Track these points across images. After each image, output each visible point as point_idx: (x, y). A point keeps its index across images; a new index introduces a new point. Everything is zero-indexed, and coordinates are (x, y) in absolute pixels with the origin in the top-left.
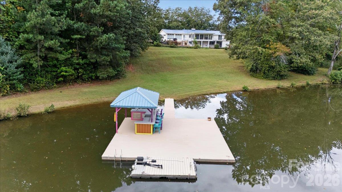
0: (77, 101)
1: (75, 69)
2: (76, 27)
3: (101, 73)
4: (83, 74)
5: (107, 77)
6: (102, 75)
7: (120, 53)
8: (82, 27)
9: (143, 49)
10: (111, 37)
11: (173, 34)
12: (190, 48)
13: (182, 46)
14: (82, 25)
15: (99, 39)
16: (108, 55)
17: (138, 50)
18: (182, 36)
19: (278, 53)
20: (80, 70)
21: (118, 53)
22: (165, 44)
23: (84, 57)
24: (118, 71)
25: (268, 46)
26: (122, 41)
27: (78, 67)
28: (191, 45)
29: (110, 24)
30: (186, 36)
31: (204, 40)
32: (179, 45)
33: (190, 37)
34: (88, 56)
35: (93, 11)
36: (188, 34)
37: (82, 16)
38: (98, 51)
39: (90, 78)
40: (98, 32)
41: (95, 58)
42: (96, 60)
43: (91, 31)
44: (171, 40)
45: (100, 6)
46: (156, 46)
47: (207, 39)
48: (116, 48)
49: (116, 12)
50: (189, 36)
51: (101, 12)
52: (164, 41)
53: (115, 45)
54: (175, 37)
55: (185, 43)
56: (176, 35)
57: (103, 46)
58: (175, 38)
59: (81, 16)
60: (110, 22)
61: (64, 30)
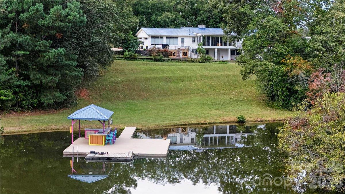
0: (23, 127)
1: (15, 93)
2: (20, 42)
3: (46, 99)
4: (23, 100)
5: (53, 102)
6: (48, 101)
7: (71, 72)
8: (26, 41)
9: (103, 65)
10: (61, 53)
11: (162, 37)
12: (193, 61)
13: (178, 58)
14: (27, 39)
15: (47, 55)
16: (55, 75)
17: (95, 67)
18: (180, 39)
19: (294, 72)
20: (20, 95)
21: (67, 71)
22: (146, 55)
23: (26, 77)
24: (67, 96)
25: (283, 61)
26: (73, 56)
27: (17, 90)
28: (195, 57)
29: (59, 36)
30: (186, 39)
31: (219, 47)
32: (172, 56)
33: (194, 41)
34: (31, 76)
35: (40, 22)
36: (190, 36)
37: (25, 27)
38: (43, 69)
39: (30, 105)
40: (45, 46)
41: (39, 79)
42: (41, 82)
43: (36, 46)
44: (157, 47)
45: (50, 17)
46: (128, 58)
47: (226, 44)
48: (66, 65)
49: (67, 22)
50: (191, 39)
51: (50, 24)
52: (144, 50)
53: (64, 62)
54: (165, 41)
55: (184, 53)
56: (167, 37)
57: (51, 63)
58: (165, 43)
59: (23, 26)
60: (60, 34)
61: (8, 46)
